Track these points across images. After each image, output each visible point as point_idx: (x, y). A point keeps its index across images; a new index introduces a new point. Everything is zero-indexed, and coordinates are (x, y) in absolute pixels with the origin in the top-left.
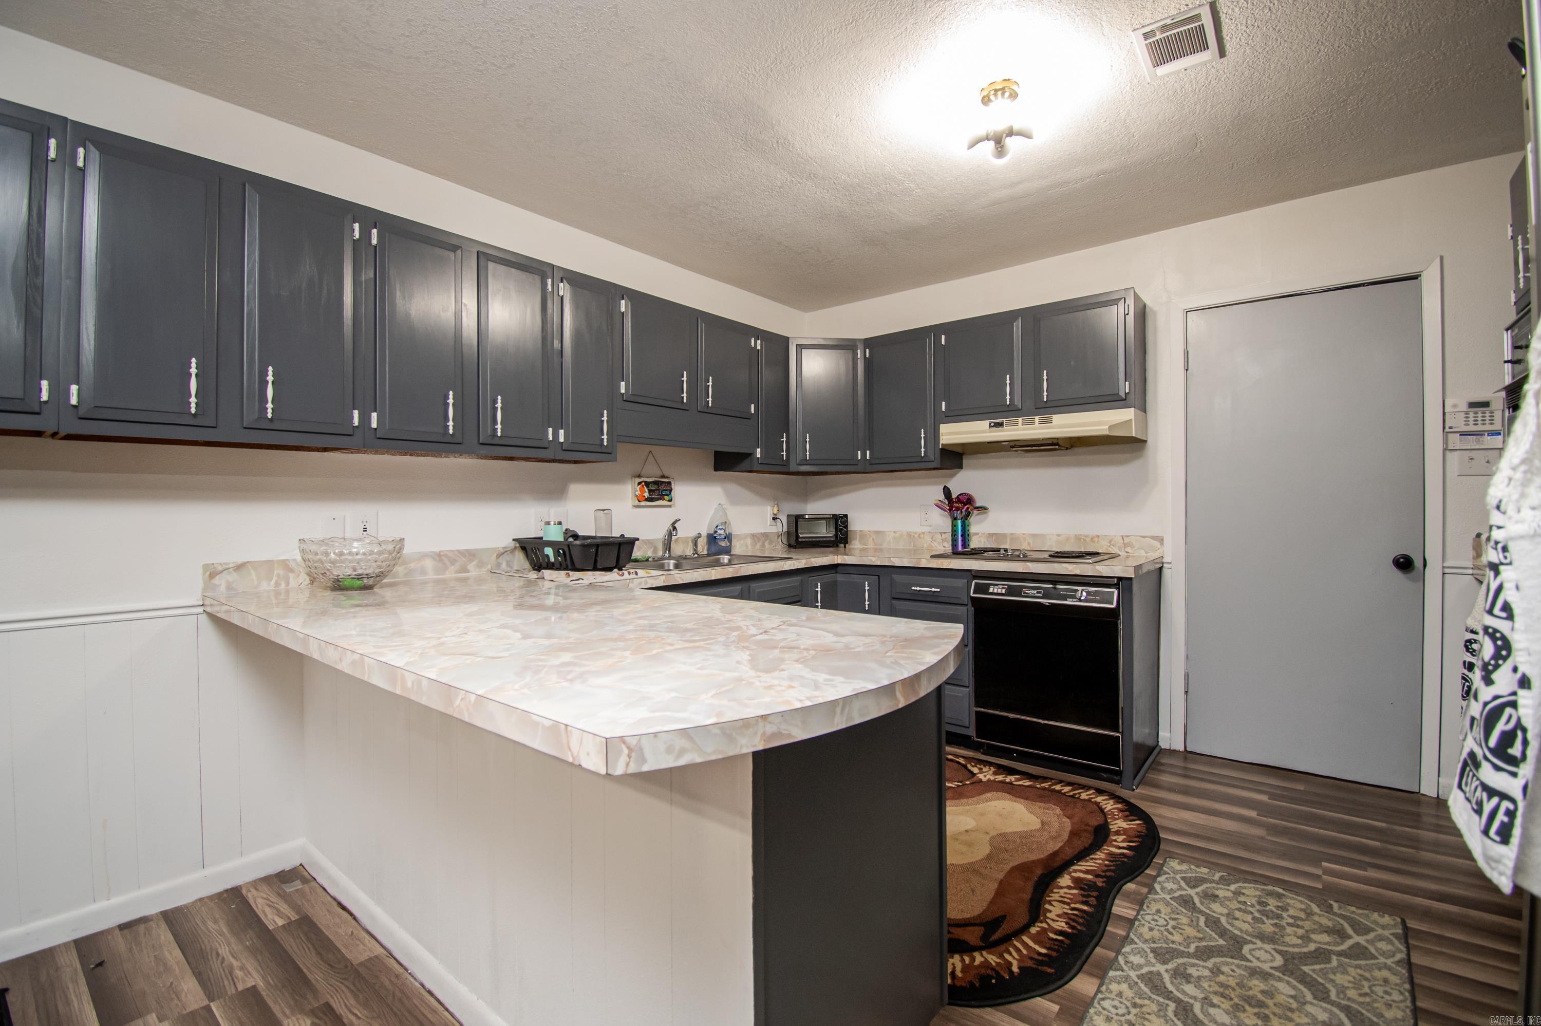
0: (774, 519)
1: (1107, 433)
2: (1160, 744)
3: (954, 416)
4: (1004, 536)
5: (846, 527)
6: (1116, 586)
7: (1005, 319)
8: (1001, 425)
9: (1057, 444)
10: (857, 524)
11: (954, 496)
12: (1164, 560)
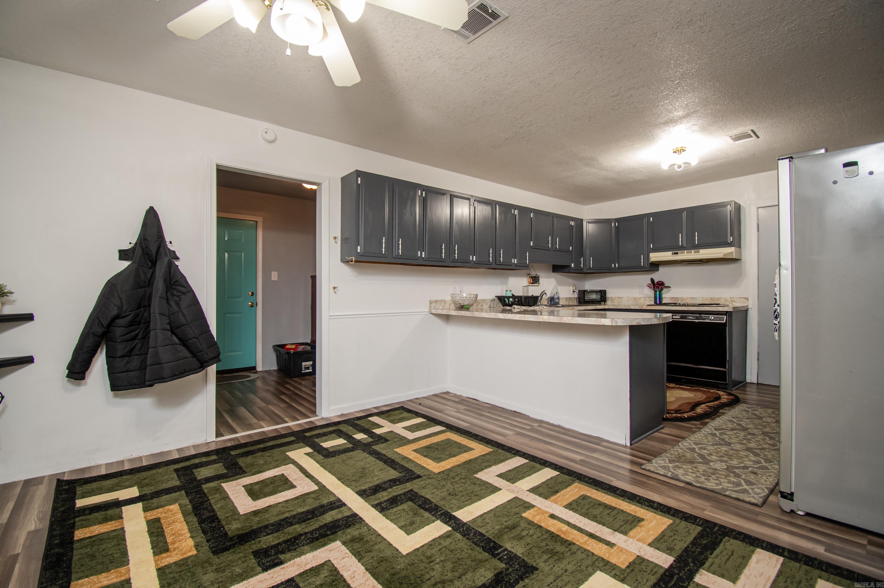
0: (573, 292)
1: (722, 257)
2: (747, 380)
3: (655, 250)
4: (678, 298)
5: (605, 295)
6: (725, 314)
7: (678, 212)
8: (677, 253)
9: (702, 261)
10: (609, 294)
11: (656, 282)
12: (749, 307)
